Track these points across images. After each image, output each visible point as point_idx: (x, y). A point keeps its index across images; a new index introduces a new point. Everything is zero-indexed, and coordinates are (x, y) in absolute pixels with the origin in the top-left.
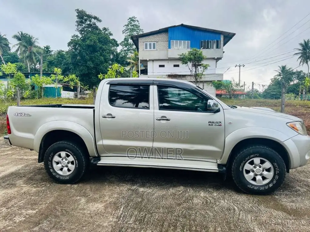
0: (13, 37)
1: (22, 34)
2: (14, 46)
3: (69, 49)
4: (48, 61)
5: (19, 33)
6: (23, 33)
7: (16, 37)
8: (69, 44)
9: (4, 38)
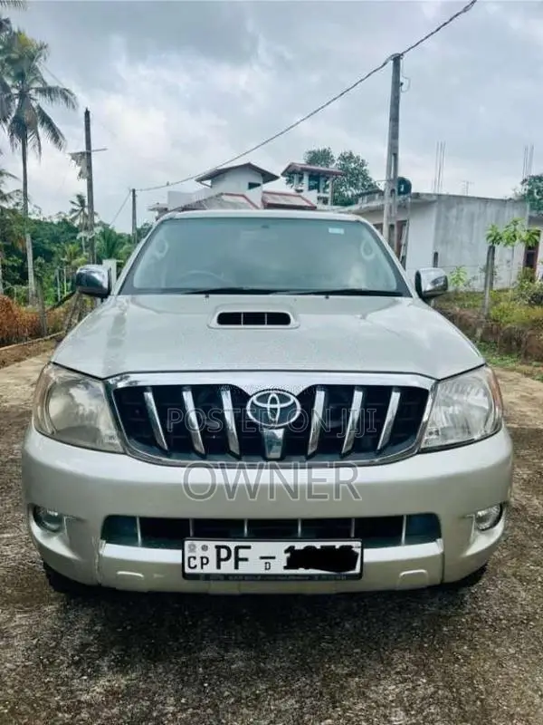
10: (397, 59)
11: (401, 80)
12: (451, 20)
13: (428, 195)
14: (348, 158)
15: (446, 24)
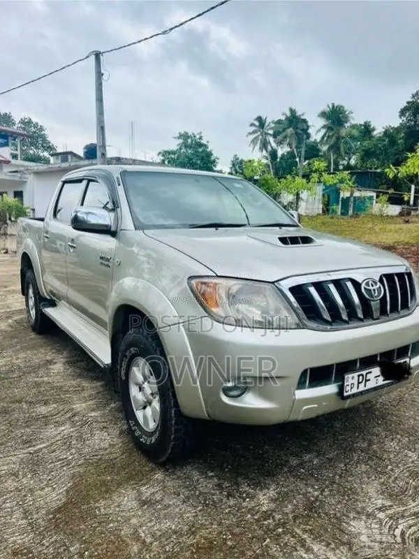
0: (319, 116)
1: (333, 106)
2: (319, 131)
3: (401, 122)
4: (364, 150)
5: (328, 106)
6: (335, 105)
7: (323, 115)
8: (403, 113)
9: (302, 119)
10: (98, 55)
11: (102, 71)
12: (151, 37)
13: (126, 159)
14: (27, 123)
15: (147, 39)
